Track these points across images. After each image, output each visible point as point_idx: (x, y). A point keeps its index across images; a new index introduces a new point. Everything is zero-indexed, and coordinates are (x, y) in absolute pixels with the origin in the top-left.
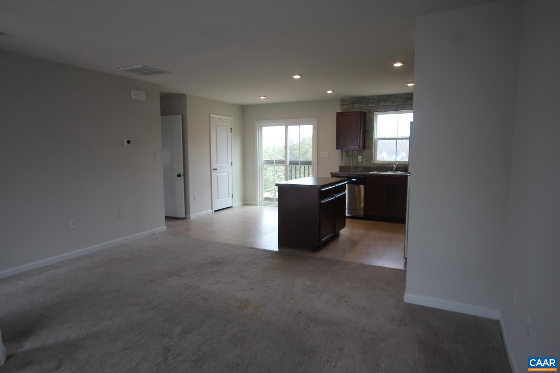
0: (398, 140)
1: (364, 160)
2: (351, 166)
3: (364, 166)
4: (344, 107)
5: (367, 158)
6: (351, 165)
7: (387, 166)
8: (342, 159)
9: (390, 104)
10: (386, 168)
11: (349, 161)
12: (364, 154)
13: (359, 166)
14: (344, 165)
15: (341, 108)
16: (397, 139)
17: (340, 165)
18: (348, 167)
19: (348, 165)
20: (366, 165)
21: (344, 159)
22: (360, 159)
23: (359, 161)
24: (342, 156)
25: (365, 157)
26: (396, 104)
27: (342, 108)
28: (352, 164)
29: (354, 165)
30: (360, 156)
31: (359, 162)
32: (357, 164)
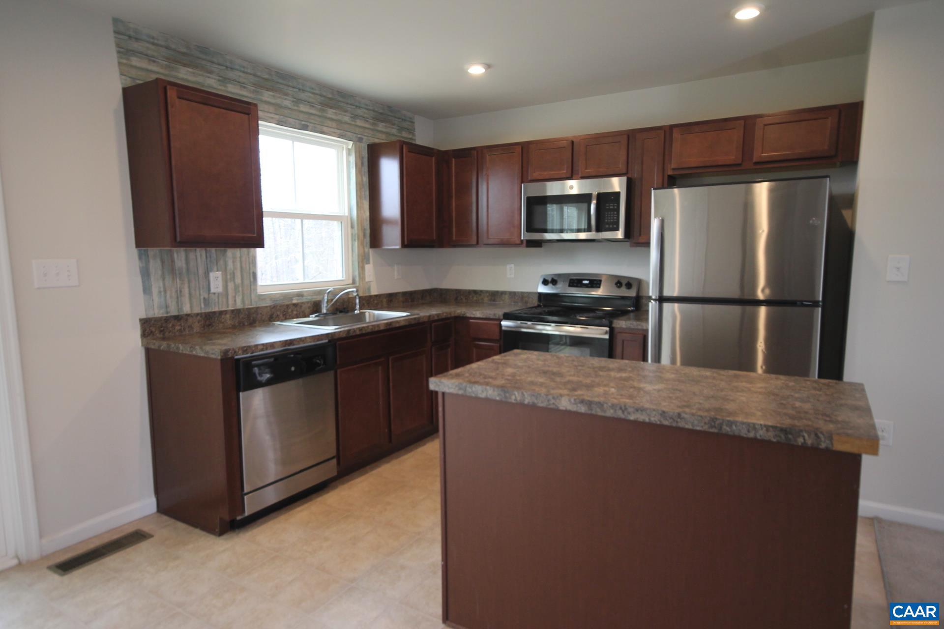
0: (305, 221)
1: (231, 285)
2: (188, 315)
3: (231, 308)
4: (135, 61)
5: (238, 280)
6: (187, 309)
7: (295, 301)
8: (147, 290)
9: (287, 103)
10: (295, 305)
11: (179, 294)
12: (230, 265)
13: (216, 309)
14: (158, 313)
15: (120, 64)
16: (302, 217)
17: (144, 316)
18: (177, 318)
19: (174, 312)
20: (239, 305)
21: (155, 291)
22: (216, 282)
23: (213, 290)
24: (145, 274)
25: (233, 275)
26: (303, 108)
27: (124, 61)
28: (191, 307)
29: (196, 310)
30: (219, 274)
31: (214, 294)
32: (207, 301)
